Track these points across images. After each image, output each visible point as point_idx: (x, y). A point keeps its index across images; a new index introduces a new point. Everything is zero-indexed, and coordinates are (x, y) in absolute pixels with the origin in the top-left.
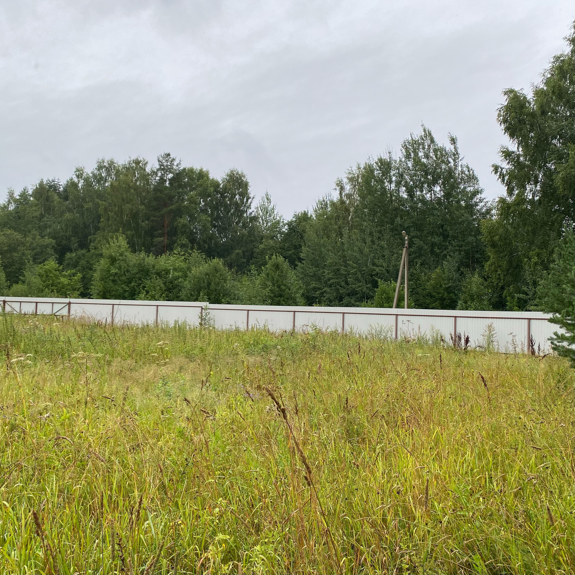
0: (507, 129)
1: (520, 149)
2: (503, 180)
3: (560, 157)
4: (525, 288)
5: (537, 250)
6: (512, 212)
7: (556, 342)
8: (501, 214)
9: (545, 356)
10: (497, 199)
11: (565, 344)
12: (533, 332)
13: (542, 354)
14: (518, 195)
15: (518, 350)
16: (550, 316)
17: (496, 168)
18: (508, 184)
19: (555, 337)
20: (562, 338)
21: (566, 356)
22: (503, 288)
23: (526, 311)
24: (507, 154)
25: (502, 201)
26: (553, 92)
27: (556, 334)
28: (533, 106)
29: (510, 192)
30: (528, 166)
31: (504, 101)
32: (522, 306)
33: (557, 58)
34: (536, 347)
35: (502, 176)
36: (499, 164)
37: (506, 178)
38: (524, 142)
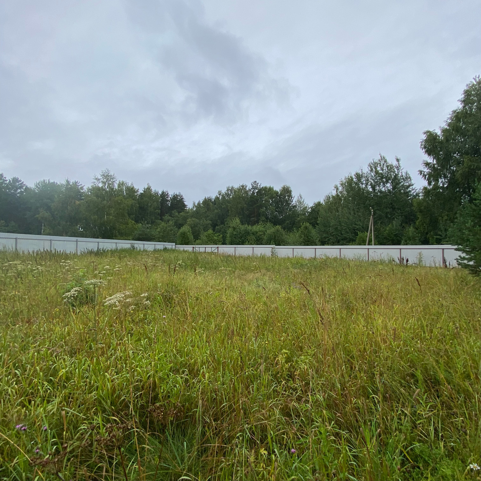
0: (426, 152)
1: (435, 161)
2: (425, 178)
3: (458, 163)
4: (440, 233)
5: (447, 213)
6: (431, 194)
7: (459, 261)
8: (424, 196)
9: (453, 268)
10: (422, 188)
11: (465, 262)
12: (445, 256)
13: (451, 267)
14: (434, 185)
15: (437, 265)
16: (456, 247)
17: (421, 172)
18: (428, 179)
19: (459, 258)
20: (464, 259)
21: (466, 268)
22: (427, 233)
23: (441, 244)
24: (427, 164)
25: (425, 188)
26: (453, 130)
27: (460, 256)
28: (442, 138)
29: (429, 184)
30: (440, 169)
31: (424, 137)
32: (439, 242)
33: (454, 112)
34: (447, 264)
35: (424, 176)
36: (423, 170)
37: (427, 176)
38: (436, 157)
